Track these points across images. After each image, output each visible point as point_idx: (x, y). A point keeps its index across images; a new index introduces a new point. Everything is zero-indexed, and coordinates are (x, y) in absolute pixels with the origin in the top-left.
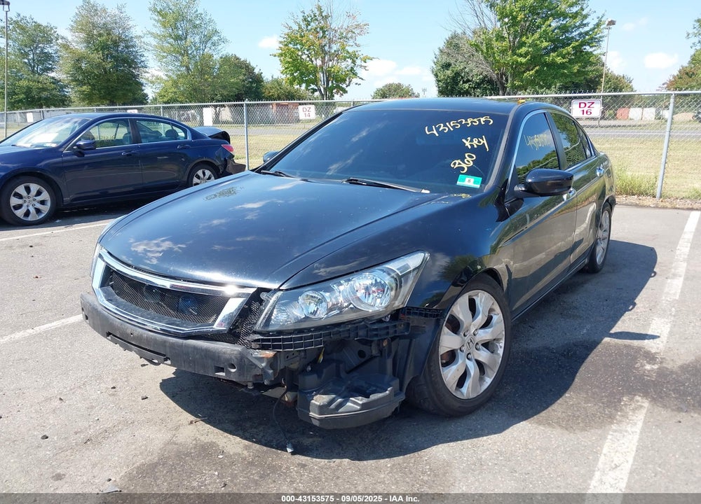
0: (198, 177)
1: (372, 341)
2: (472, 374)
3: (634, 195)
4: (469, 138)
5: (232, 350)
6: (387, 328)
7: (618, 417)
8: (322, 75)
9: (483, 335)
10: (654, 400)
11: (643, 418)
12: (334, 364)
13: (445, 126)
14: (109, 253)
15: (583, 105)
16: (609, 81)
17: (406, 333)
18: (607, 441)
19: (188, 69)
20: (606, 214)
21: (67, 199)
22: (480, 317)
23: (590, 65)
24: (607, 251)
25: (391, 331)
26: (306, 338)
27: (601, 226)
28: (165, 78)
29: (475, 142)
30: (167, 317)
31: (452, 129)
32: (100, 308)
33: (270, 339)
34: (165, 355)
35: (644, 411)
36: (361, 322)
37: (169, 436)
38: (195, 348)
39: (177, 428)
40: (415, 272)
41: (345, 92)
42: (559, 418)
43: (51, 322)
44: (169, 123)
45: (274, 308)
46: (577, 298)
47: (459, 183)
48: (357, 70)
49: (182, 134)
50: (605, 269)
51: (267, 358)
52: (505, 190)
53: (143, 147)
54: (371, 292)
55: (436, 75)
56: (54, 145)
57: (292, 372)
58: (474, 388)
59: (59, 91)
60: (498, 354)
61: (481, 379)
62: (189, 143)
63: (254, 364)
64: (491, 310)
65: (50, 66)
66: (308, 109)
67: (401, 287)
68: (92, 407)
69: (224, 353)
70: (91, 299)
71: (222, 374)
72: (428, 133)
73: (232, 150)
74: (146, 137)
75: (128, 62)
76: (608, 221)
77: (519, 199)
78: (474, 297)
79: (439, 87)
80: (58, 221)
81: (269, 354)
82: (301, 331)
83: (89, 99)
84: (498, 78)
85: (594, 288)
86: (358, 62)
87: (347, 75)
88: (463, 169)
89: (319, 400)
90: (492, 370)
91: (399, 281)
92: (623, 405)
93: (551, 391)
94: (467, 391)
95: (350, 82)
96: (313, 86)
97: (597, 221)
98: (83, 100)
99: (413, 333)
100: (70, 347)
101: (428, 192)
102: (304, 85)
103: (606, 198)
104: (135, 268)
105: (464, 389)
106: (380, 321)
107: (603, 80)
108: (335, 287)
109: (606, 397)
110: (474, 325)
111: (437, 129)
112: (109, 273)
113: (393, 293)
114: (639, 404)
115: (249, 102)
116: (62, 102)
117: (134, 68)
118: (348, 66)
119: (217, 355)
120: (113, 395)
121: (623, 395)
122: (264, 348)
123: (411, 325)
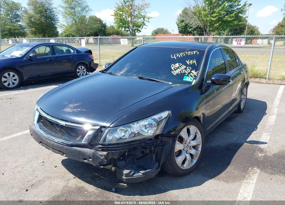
0: (79, 69)
1: (147, 148)
2: (188, 159)
3: (258, 78)
4: (189, 60)
5: (90, 152)
6: (153, 142)
7: (247, 177)
8: (131, 24)
9: (193, 143)
10: (261, 170)
11: (256, 177)
12: (132, 156)
13: (179, 54)
14: (40, 108)
15: (237, 41)
16: (249, 28)
17: (161, 144)
18: (242, 187)
19: (76, 21)
20: (245, 89)
21: (25, 78)
22: (192, 136)
23: (241, 22)
24: (245, 103)
25: (155, 144)
26: (120, 147)
27: (243, 94)
28: (66, 25)
29: (191, 62)
30: (63, 137)
31: (182, 56)
32: (37, 132)
33: (106, 147)
34: (63, 152)
35: (257, 174)
36: (142, 140)
37: (65, 183)
38: (75, 150)
39: (68, 180)
40: (165, 119)
41: (140, 31)
42: (223, 177)
43: (18, 132)
44: (67, 47)
45: (107, 134)
46: (233, 124)
47: (184, 79)
48: (145, 22)
49: (72, 51)
50: (244, 111)
51: (104, 155)
52: (203, 82)
53: (56, 57)
54: (147, 127)
55: (178, 25)
56: (20, 56)
57: (115, 159)
58: (189, 164)
59: (23, 30)
60: (199, 151)
61: (192, 161)
62: (75, 55)
63: (99, 157)
64: (196, 133)
65: (19, 20)
66: (124, 40)
67: (159, 125)
68: (35, 171)
69: (87, 153)
70: (33, 127)
71: (86, 161)
72: (172, 58)
73: (93, 57)
74: (58, 52)
75: (50, 18)
76: (246, 91)
77: (209, 86)
78: (189, 128)
79: (179, 30)
80: (22, 87)
81: (105, 153)
82: (118, 144)
83: (35, 33)
84: (203, 27)
85: (240, 119)
86: (146, 19)
87: (141, 25)
88: (186, 73)
89: (126, 172)
90: (196, 157)
91: (158, 123)
92: (249, 171)
93: (220, 165)
94: (186, 166)
95: (142, 27)
96: (127, 29)
97: (241, 92)
98: (32, 34)
99: (164, 144)
100: (26, 144)
101: (171, 83)
102: (123, 29)
103: (245, 83)
104: (51, 116)
105: (185, 165)
106: (151, 139)
107: (246, 28)
108: (132, 126)
109: (243, 168)
110: (189, 139)
111: (176, 56)
112: (40, 117)
113: (156, 128)
114: (255, 171)
115: (100, 37)
116: (23, 35)
117: (53, 21)
118: (142, 21)
119: (84, 153)
120: (43, 165)
121: (249, 167)
122: (103, 151)
123: (163, 141)
